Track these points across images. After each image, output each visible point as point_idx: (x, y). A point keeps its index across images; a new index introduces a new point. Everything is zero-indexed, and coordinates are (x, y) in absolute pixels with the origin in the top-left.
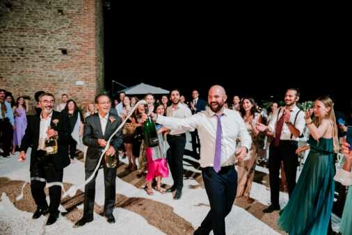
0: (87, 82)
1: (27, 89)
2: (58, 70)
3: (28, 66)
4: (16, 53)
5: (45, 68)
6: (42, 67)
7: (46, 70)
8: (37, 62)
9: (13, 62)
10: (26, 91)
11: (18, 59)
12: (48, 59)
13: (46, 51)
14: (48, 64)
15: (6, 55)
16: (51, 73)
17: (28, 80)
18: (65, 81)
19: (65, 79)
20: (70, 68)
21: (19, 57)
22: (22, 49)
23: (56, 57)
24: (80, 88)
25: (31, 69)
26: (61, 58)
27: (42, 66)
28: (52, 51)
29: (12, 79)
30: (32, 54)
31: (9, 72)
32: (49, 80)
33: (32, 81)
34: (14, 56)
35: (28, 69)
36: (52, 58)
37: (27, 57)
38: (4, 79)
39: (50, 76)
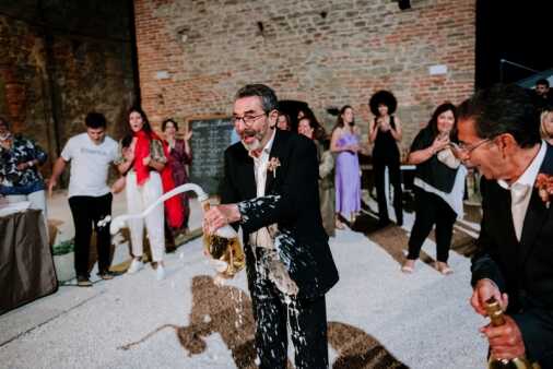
0: (455, 65)
1: (333, 94)
2: (392, 47)
3: (334, 48)
4: (313, 26)
5: (366, 46)
6: (359, 46)
7: (367, 51)
8: (350, 35)
9: (309, 42)
10: (333, 97)
11: (319, 35)
12: (372, 27)
13: (368, 10)
14: (373, 36)
15: (297, 30)
16: (377, 55)
17: (335, 76)
18: (406, 69)
19: (406, 65)
20: (417, 38)
21: (319, 31)
22: (324, 15)
23: (387, 20)
24: (439, 81)
25: (340, 52)
26: (397, 20)
27: (359, 42)
28: (380, 8)
29: (308, 77)
30: (342, 20)
31: (302, 64)
32: (374, 72)
33: (342, 76)
34: (310, 30)
35: (335, 54)
36: (379, 21)
37: (332, 27)
38: (295, 78)
39: (375, 63)
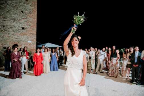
0: (33, 41)
1: (5, 44)
2: (20, 36)
3: (6, 34)
5: (14, 35)
7: (14, 36)
8: (11, 32)
10: (5, 45)
12: (16, 31)
13: (15, 28)
14: (16, 33)
16: (17, 37)
17: (6, 40)
18: (23, 41)
19: (23, 40)
20: (25, 35)
21: (2, 30)
22: (4, 26)
23: (19, 31)
24: (30, 44)
25: (8, 35)
26: (22, 31)
28: (18, 28)
30: (8, 28)
32: (16, 40)
33: (8, 40)
35: (6, 35)
37: (6, 29)
39: (16, 39)
